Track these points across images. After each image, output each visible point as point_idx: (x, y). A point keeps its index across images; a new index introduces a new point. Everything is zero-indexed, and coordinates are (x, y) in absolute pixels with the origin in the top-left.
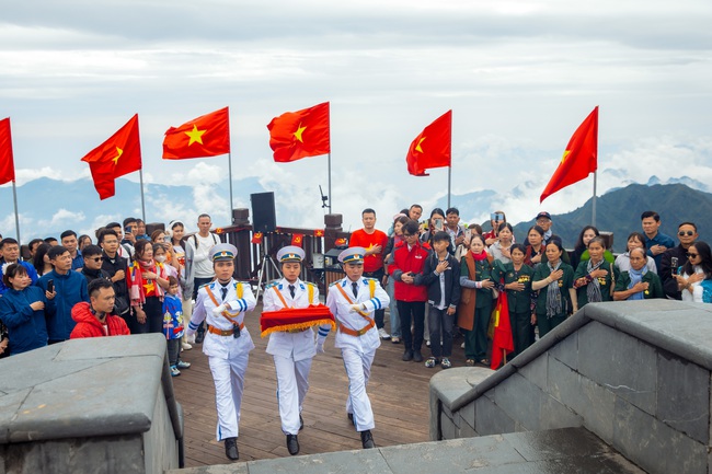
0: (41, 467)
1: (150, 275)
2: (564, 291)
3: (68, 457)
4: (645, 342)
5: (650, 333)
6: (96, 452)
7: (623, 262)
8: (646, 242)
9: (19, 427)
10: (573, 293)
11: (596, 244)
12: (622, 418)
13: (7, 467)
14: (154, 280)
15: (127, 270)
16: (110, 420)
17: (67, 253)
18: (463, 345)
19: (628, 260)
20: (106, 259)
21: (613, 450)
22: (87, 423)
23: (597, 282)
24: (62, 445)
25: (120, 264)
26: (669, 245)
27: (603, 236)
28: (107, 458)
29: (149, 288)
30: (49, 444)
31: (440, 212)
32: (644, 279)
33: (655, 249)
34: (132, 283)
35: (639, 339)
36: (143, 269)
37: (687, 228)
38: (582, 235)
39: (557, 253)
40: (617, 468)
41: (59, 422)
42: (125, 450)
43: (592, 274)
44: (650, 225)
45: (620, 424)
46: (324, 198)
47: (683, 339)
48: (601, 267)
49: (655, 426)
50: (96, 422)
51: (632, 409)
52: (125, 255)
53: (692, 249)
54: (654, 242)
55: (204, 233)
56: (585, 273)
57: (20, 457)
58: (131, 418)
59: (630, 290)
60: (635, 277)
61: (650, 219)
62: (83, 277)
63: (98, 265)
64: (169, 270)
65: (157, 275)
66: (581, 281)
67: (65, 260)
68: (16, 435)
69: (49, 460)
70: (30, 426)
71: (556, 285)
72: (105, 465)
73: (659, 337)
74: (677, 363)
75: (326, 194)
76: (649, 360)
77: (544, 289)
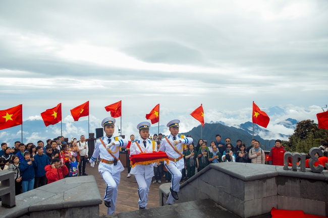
0: (70, 215)
1: (67, 155)
2: (195, 159)
3: (78, 212)
4: (227, 174)
5: (228, 171)
6: (86, 210)
7: (211, 150)
8: (217, 144)
9: (66, 204)
10: (197, 159)
11: (204, 144)
12: (221, 195)
13: (61, 216)
14: (68, 156)
15: (59, 154)
16: (91, 201)
17: (42, 148)
18: (164, 176)
19: (212, 149)
20: (53, 150)
21: (218, 204)
22: (84, 202)
23: (204, 156)
24: (77, 209)
25: (57, 151)
26: (223, 144)
27: (205, 142)
28: (89, 212)
29: (66, 159)
30: (73, 209)
31: (156, 135)
32: (217, 154)
33: (219, 145)
34: (61, 158)
35: (225, 173)
36: (65, 153)
37: (228, 140)
38: (199, 142)
39: (193, 147)
40: (220, 209)
41: (77, 202)
42: (94, 210)
43: (203, 153)
44: (218, 138)
45: (220, 197)
46: (119, 130)
47: (237, 173)
48: (205, 151)
49: (230, 196)
50: (87, 202)
51: (224, 193)
52: (59, 149)
53: (229, 145)
54: (219, 143)
55: (82, 142)
56: (201, 153)
57: (64, 212)
58: (97, 200)
59: (213, 158)
60: (214, 154)
61: (218, 137)
62: (47, 156)
63: (51, 152)
64: (72, 153)
65: (69, 155)
66: (200, 155)
67: (41, 150)
68: (65, 206)
69: (73, 213)
70: (69, 203)
71: (192, 157)
72: (88, 214)
73: (231, 172)
74: (235, 179)
75: (120, 129)
76: (228, 179)
77: (189, 158)
